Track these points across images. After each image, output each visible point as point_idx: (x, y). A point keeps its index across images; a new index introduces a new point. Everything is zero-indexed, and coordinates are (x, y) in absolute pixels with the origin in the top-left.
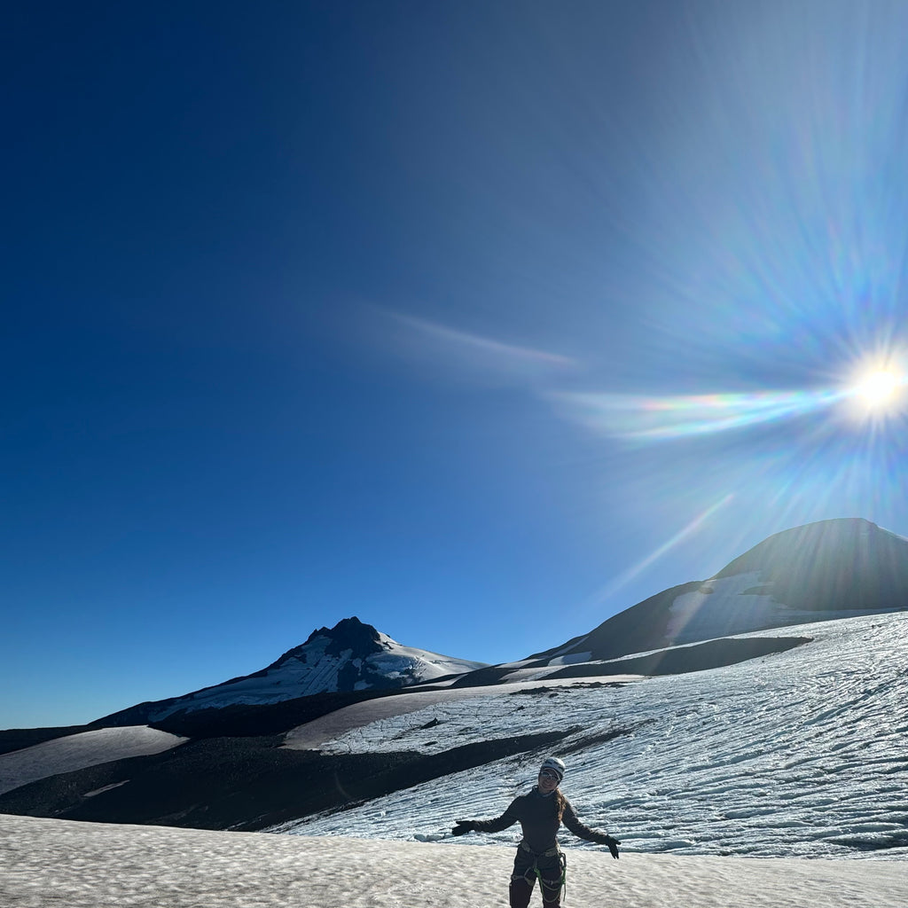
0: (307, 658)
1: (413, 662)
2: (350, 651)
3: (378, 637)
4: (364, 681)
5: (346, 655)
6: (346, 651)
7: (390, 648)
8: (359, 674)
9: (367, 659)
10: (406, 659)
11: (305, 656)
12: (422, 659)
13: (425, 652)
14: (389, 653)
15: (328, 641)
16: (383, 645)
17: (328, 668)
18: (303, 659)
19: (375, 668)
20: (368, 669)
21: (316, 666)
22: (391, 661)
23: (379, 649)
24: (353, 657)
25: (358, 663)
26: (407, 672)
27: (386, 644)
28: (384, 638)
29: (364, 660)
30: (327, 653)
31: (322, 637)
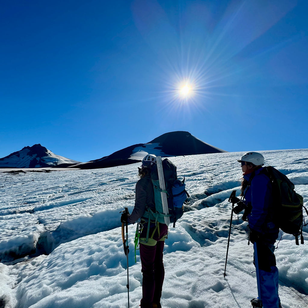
0: (20, 156)
1: (58, 160)
2: (36, 155)
3: (47, 151)
4: (39, 165)
5: (34, 156)
6: (35, 155)
7: (51, 155)
8: (38, 162)
9: (42, 158)
10: (55, 159)
11: (19, 155)
12: (61, 159)
13: (63, 157)
15: (29, 151)
16: (48, 154)
17: (27, 160)
18: (18, 156)
19: (44, 161)
20: (41, 161)
21: (23, 158)
22: (50, 159)
24: (37, 157)
25: (38, 159)
26: (55, 163)
27: (49, 153)
28: (49, 151)
29: (40, 158)
30: (28, 155)
31: (27, 149)
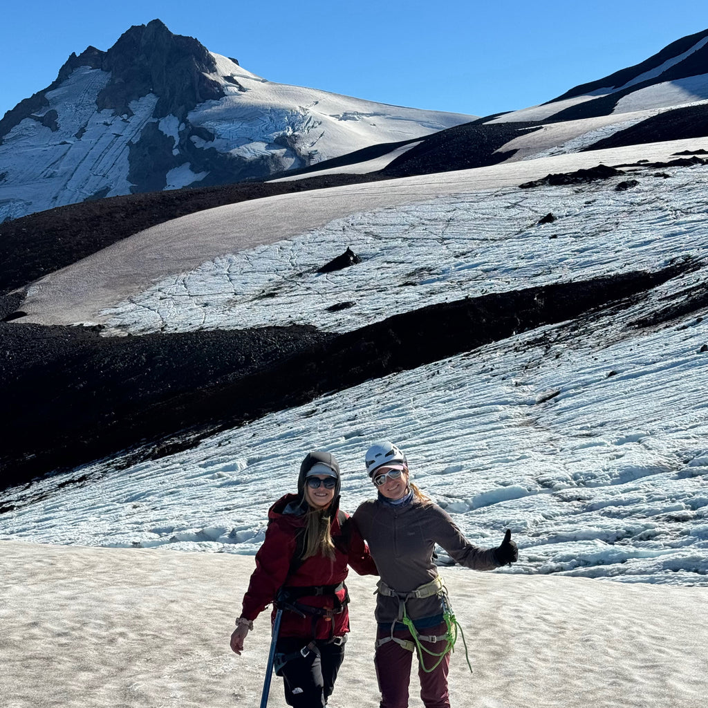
0: (59, 121)
1: (295, 120)
2: (150, 100)
3: (210, 64)
4: (188, 164)
5: (143, 108)
6: (143, 101)
7: (241, 88)
8: (176, 152)
9: (191, 117)
10: (276, 114)
11: (55, 114)
12: (314, 111)
13: (319, 95)
14: (237, 100)
15: (101, 79)
16: (223, 82)
17: (105, 141)
18: (50, 122)
19: (209, 136)
20: (194, 138)
21: (79, 135)
22: (242, 119)
23: (215, 93)
24: (160, 112)
25: (170, 127)
26: (282, 142)
27: (230, 79)
28: (224, 66)
29: (183, 120)
30: (101, 106)
31: (87, 70)
